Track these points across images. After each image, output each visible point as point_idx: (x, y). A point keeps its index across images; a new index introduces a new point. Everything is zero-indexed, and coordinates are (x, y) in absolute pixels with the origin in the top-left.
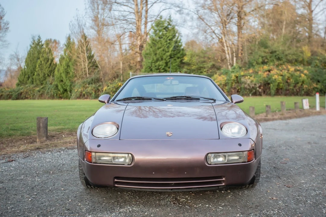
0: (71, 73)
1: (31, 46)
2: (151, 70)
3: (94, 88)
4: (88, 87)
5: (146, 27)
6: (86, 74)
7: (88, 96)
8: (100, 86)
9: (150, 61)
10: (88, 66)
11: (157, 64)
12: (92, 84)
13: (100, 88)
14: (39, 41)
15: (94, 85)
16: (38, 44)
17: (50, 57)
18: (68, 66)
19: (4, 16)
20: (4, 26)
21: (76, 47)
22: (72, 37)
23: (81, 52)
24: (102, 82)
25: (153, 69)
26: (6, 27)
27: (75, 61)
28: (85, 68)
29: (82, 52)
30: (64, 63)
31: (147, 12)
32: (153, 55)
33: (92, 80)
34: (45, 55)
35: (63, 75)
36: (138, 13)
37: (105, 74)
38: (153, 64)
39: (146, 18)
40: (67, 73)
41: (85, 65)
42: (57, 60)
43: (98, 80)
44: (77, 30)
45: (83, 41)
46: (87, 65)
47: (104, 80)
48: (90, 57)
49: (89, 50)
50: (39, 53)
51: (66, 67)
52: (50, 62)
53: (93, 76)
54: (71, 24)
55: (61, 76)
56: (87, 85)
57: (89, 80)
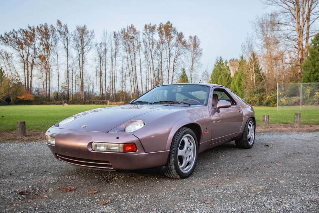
0: (242, 85)
1: (215, 65)
2: (310, 81)
3: (259, 97)
4: (254, 96)
5: (307, 41)
6: (254, 86)
7: (253, 103)
8: (263, 95)
9: (308, 72)
10: (255, 79)
11: (316, 75)
12: (257, 93)
13: (263, 97)
14: (221, 61)
15: (259, 95)
16: (220, 63)
17: (228, 73)
18: (240, 79)
19: (199, 44)
20: (199, 52)
21: (247, 64)
22: (244, 56)
23: (250, 68)
24: (266, 92)
25: (312, 79)
26: (200, 53)
27: (246, 75)
28: (253, 80)
29: (251, 68)
30: (237, 77)
31: (308, 28)
32: (311, 66)
33: (258, 90)
34: (224, 72)
35: (237, 87)
36: (300, 30)
37: (268, 85)
38: (312, 75)
39: (308, 34)
40: (240, 85)
41: (253, 77)
42: (232, 75)
43: (263, 90)
44: (247, 50)
45: (252, 58)
46: (254, 78)
47: (267, 90)
48: (257, 71)
49: (256, 66)
50: (221, 70)
51: (239, 81)
52: (228, 77)
53: (260, 87)
54: (243, 46)
55: (235, 88)
56: (253, 95)
57: (255, 90)
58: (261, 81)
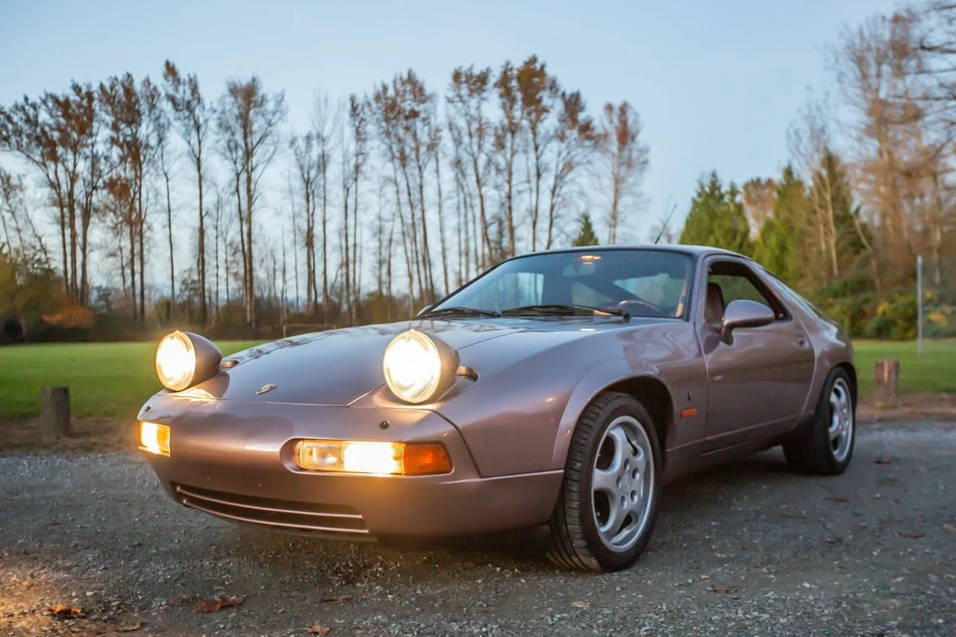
0: (790, 267)
1: (694, 201)
3: (850, 306)
4: (831, 306)
6: (830, 271)
8: (866, 301)
10: (837, 245)
12: (844, 295)
13: (866, 308)
14: (715, 185)
15: (848, 301)
16: (711, 195)
17: (741, 228)
18: (783, 248)
19: (638, 132)
20: (638, 158)
21: (808, 192)
22: (796, 167)
23: (817, 208)
24: (873, 289)
26: (641, 159)
27: (804, 234)
28: (828, 251)
29: (821, 207)
30: (773, 241)
33: (846, 285)
34: (727, 223)
37: (883, 267)
41: (828, 241)
42: (755, 233)
43: (862, 285)
44: (806, 145)
45: (824, 173)
46: (833, 242)
47: (880, 283)
48: (844, 218)
49: (841, 200)
50: (713, 216)
51: (777, 252)
52: (738, 239)
53: (852, 273)
54: (791, 131)
56: (830, 300)
57: (836, 284)
58: (857, 252)
